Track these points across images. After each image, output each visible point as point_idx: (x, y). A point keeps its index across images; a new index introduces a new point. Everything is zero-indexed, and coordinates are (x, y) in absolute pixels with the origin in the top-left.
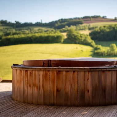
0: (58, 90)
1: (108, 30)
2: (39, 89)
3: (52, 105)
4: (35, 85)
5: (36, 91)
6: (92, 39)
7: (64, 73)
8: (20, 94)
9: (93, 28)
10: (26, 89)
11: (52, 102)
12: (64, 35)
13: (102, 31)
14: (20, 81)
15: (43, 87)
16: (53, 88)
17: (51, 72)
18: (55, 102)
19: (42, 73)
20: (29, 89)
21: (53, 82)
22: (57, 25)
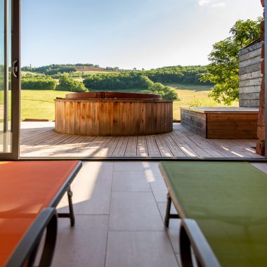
0: (114, 121)
1: (101, 79)
2: (94, 120)
3: (108, 135)
4: (89, 117)
5: (90, 122)
6: (86, 86)
7: (121, 104)
8: (71, 127)
9: (86, 76)
10: (78, 121)
11: (108, 132)
12: (57, 82)
13: (95, 79)
14: (71, 114)
15: (98, 119)
16: (110, 119)
17: (108, 104)
18: (112, 132)
19: (97, 105)
20: (82, 120)
21: (110, 113)
22: (48, 71)
